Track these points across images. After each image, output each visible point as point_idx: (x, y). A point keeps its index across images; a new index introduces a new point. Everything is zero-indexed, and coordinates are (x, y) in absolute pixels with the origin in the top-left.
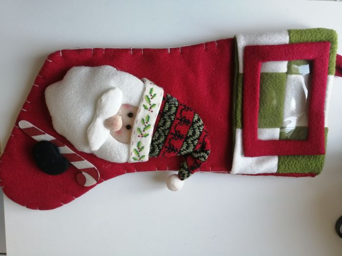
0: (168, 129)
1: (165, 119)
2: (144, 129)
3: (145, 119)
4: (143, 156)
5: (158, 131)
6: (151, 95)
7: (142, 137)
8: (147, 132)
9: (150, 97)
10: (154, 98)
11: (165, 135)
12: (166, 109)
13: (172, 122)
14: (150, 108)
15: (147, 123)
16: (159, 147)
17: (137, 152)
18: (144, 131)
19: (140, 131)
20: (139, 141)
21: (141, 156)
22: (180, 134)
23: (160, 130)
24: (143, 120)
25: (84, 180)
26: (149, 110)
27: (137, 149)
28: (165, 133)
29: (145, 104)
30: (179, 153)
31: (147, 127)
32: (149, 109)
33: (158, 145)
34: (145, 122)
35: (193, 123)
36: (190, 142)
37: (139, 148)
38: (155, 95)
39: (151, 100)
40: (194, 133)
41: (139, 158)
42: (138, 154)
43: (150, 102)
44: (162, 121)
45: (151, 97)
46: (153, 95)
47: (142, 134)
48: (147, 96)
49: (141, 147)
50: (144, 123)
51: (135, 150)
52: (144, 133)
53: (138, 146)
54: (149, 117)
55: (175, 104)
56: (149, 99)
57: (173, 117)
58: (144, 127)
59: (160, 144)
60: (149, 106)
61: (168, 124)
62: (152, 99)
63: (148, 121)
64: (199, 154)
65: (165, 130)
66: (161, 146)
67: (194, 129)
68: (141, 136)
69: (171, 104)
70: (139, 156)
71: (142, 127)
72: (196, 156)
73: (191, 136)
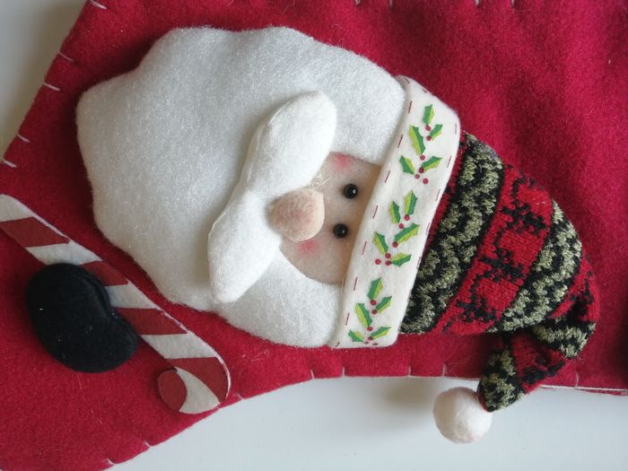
0: (475, 241)
1: (465, 210)
2: (398, 237)
3: (401, 204)
4: (383, 330)
5: (440, 249)
6: (428, 128)
7: (388, 263)
8: (403, 248)
9: (424, 133)
10: (437, 139)
11: (462, 264)
12: (469, 175)
13: (488, 220)
14: (422, 170)
15: (407, 217)
16: (437, 303)
17: (366, 313)
18: (395, 244)
19: (384, 244)
20: (376, 278)
21: (375, 330)
22: (512, 262)
23: (444, 244)
24: (395, 207)
25: (181, 393)
26: (417, 177)
27: (368, 307)
28: (461, 258)
29: (407, 157)
30: (499, 324)
31: (405, 232)
32: (416, 172)
33: (434, 296)
34: (402, 216)
35: (555, 229)
36: (540, 291)
37: (373, 302)
38: (439, 127)
39: (426, 142)
40: (558, 262)
41: (369, 333)
42: (369, 321)
43: (423, 148)
44: (455, 216)
45: (427, 133)
46: (432, 126)
47: (388, 256)
48: (416, 129)
49: (379, 298)
50: (398, 217)
51: (361, 306)
52: (394, 252)
53: (371, 294)
54: (414, 200)
55: (495, 164)
56: (420, 138)
57: (490, 205)
58: (398, 231)
59: (440, 291)
60: (416, 164)
61: (475, 226)
62: (429, 138)
63: (411, 211)
64: (560, 333)
65: (465, 245)
66: (443, 300)
67: (558, 249)
68: (384, 260)
69: (482, 162)
70: (370, 329)
71: (391, 232)
72: (551, 337)
73: (547, 272)
